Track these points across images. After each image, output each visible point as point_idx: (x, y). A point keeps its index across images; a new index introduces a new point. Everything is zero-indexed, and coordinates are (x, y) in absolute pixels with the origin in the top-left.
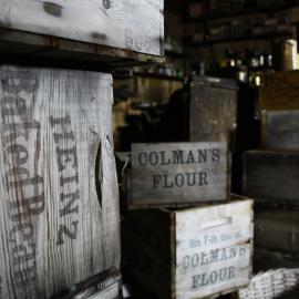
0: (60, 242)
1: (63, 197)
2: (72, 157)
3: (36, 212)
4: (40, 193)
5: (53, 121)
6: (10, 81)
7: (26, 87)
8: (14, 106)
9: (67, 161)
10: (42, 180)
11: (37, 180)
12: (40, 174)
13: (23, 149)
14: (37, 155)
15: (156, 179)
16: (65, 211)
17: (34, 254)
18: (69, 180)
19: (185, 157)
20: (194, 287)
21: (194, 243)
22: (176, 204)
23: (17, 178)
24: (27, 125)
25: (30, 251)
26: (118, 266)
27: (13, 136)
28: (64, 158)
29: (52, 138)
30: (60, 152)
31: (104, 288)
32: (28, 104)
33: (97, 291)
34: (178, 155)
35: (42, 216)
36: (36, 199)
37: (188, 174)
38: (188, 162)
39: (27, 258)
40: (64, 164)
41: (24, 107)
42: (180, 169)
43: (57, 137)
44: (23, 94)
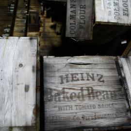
0: (103, 81)
1: (88, 80)
2: (74, 76)
3: (92, 90)
4: (86, 88)
5: (62, 83)
6: (49, 99)
7: (51, 93)
8: (57, 97)
9: (76, 77)
10: (82, 87)
11: (82, 89)
12: (80, 88)
13: (72, 94)
14: (74, 89)
15: (81, 27)
16: (93, 79)
17: (106, 91)
18: (82, 77)
19: (73, 14)
20: (128, 15)
21: (110, 14)
22: (92, 19)
23: (81, 97)
24: (64, 93)
25: (105, 93)
26: (114, 57)
27: (67, 98)
28: (75, 79)
29: (68, 83)
30: (73, 80)
31: (122, 64)
32: (56, 92)
33: (122, 67)
34: (72, 17)
35: (94, 88)
36: (88, 90)
37: (80, 13)
38: (75, 13)
39: (107, 94)
40: (77, 79)
41: (57, 93)
42: (78, 17)
43: (67, 81)
44: (53, 94)
